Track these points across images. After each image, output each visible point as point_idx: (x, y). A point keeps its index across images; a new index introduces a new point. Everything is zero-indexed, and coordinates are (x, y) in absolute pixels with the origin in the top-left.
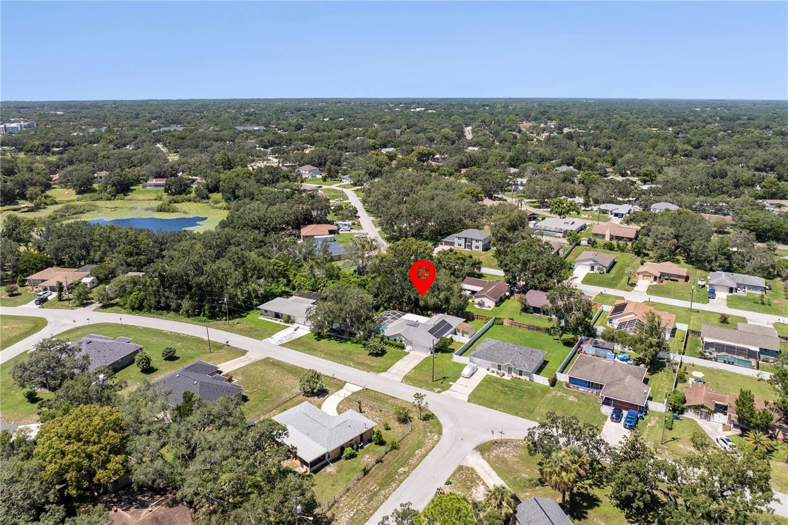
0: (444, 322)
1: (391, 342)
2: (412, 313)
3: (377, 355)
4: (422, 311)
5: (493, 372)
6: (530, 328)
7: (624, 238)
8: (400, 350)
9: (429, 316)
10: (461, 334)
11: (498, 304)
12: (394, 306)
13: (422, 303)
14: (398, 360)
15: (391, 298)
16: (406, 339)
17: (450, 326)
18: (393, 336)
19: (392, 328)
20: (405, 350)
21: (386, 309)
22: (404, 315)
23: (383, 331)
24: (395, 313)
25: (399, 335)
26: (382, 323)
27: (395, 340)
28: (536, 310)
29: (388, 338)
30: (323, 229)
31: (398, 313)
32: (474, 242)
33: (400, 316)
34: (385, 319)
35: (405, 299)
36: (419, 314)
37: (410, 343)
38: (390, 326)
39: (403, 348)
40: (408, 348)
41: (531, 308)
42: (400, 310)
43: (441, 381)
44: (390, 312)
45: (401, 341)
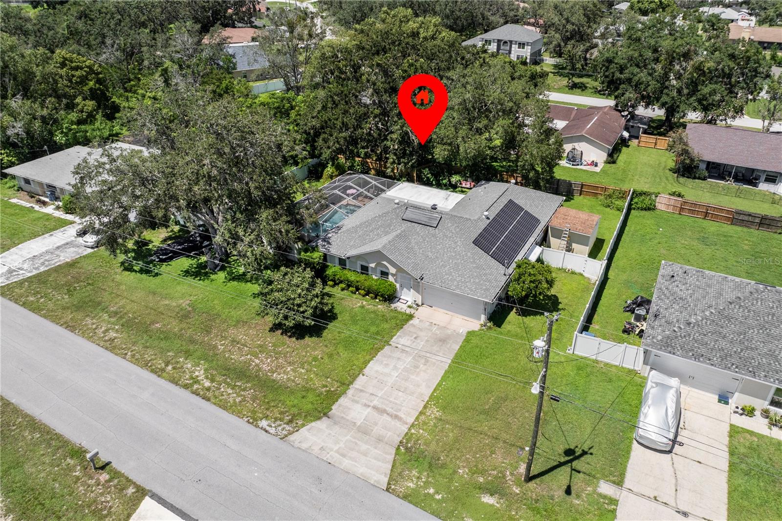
0: (512, 207)
1: (352, 277)
2: (410, 180)
3: (300, 332)
4: (436, 176)
5: (749, 412)
6: (739, 219)
7: (772, 43)
8: (381, 307)
9: (454, 187)
10: (563, 243)
11: (612, 157)
12: (364, 164)
13: (440, 153)
14: (374, 352)
15: (353, 141)
16: (400, 269)
17: (531, 221)
18: (359, 257)
19: (355, 229)
20: (400, 306)
21: (341, 170)
22: (389, 186)
23: (326, 240)
24: (366, 183)
25: (378, 255)
26: (327, 213)
27: (365, 269)
28: (717, 171)
29: (342, 262)
30: (242, 35)
31: (372, 180)
32: (515, 47)
33: (379, 191)
34: (336, 200)
35: (393, 143)
36: (428, 183)
37: (416, 284)
38: (349, 222)
39: (390, 297)
40: (408, 297)
41: (703, 166)
42: (380, 173)
43: (562, 476)
44: (351, 180)
45: (385, 274)
